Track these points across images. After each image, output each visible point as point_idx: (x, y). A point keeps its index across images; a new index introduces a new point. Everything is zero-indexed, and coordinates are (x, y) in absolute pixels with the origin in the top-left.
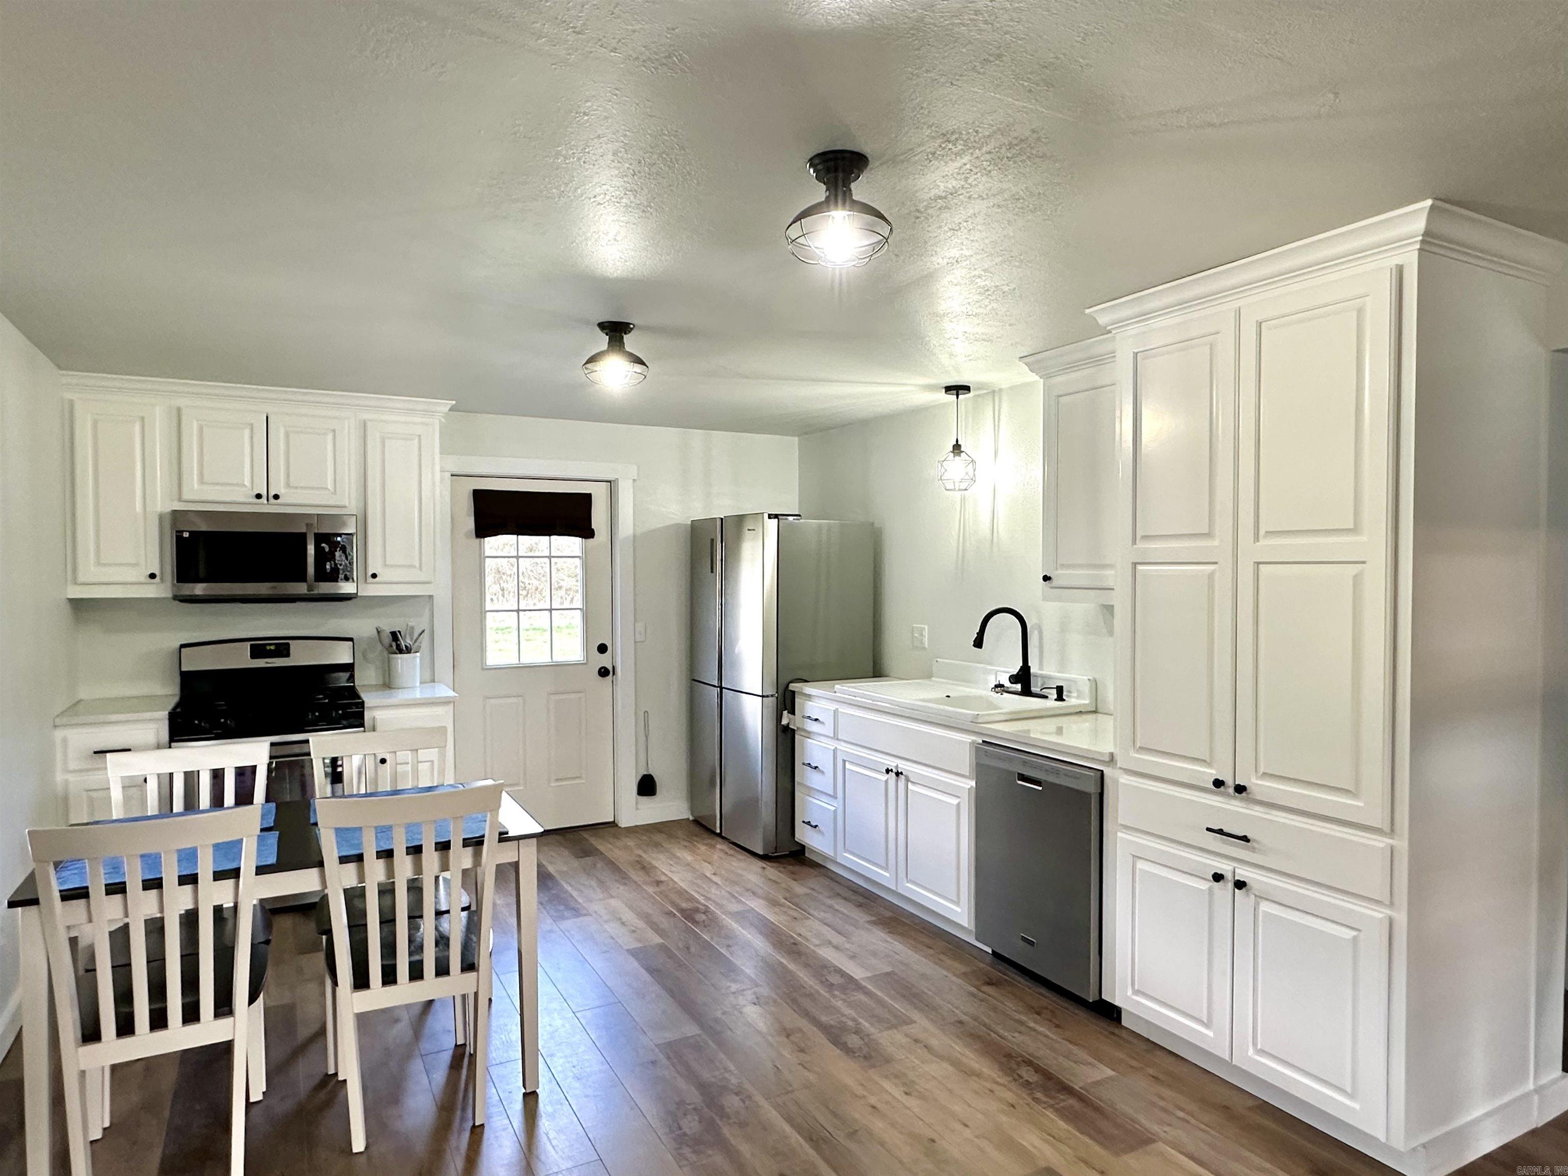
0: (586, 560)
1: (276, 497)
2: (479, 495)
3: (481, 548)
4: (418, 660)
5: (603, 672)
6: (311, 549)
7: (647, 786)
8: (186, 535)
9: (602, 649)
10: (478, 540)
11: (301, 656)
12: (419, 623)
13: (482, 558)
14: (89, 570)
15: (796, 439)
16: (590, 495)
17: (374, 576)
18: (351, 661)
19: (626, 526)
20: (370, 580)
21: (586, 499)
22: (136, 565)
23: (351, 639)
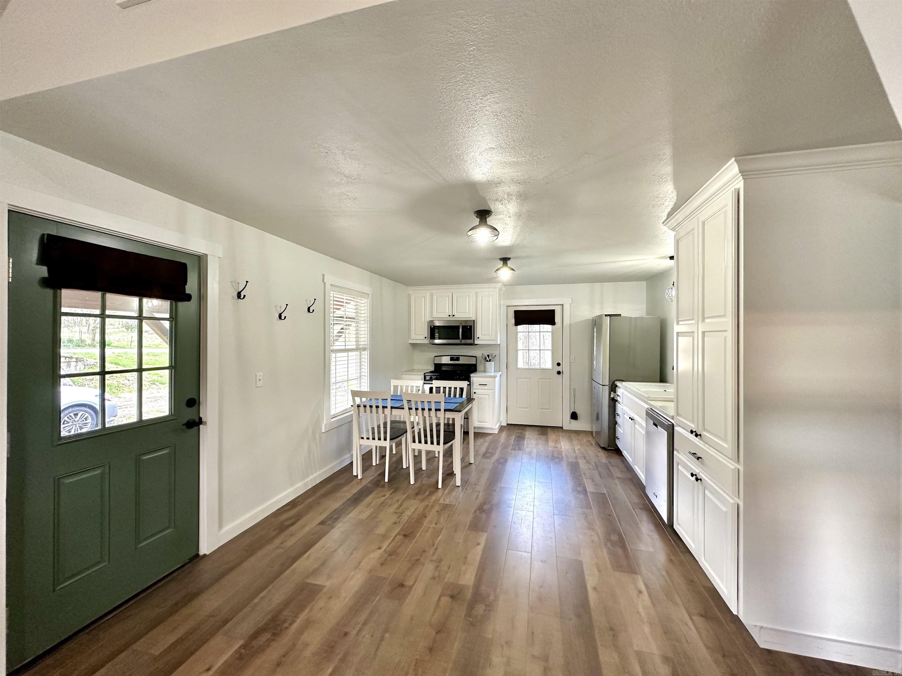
0: (553, 333)
1: (454, 316)
2: (516, 312)
3: (517, 329)
4: (493, 364)
5: (559, 373)
6: (461, 330)
7: (574, 416)
8: (432, 327)
9: (559, 364)
10: (515, 327)
11: (462, 361)
12: (495, 353)
13: (517, 333)
14: (413, 336)
15: (645, 282)
16: (554, 310)
17: (478, 338)
18: (475, 363)
19: (567, 322)
20: (477, 339)
21: (553, 311)
22: (423, 335)
23: (476, 357)
